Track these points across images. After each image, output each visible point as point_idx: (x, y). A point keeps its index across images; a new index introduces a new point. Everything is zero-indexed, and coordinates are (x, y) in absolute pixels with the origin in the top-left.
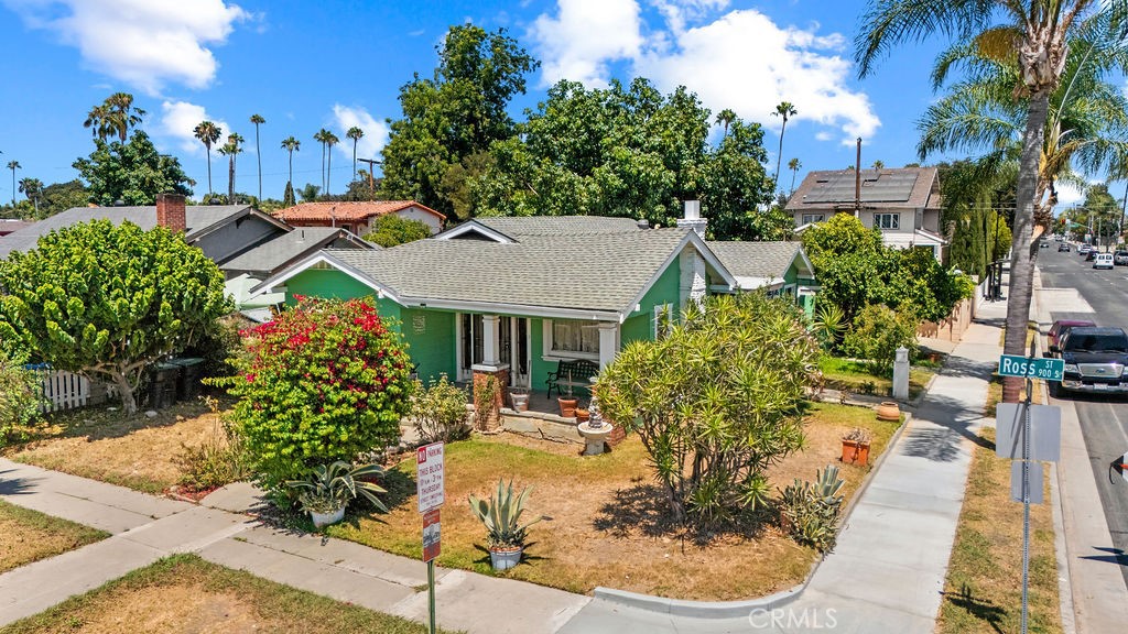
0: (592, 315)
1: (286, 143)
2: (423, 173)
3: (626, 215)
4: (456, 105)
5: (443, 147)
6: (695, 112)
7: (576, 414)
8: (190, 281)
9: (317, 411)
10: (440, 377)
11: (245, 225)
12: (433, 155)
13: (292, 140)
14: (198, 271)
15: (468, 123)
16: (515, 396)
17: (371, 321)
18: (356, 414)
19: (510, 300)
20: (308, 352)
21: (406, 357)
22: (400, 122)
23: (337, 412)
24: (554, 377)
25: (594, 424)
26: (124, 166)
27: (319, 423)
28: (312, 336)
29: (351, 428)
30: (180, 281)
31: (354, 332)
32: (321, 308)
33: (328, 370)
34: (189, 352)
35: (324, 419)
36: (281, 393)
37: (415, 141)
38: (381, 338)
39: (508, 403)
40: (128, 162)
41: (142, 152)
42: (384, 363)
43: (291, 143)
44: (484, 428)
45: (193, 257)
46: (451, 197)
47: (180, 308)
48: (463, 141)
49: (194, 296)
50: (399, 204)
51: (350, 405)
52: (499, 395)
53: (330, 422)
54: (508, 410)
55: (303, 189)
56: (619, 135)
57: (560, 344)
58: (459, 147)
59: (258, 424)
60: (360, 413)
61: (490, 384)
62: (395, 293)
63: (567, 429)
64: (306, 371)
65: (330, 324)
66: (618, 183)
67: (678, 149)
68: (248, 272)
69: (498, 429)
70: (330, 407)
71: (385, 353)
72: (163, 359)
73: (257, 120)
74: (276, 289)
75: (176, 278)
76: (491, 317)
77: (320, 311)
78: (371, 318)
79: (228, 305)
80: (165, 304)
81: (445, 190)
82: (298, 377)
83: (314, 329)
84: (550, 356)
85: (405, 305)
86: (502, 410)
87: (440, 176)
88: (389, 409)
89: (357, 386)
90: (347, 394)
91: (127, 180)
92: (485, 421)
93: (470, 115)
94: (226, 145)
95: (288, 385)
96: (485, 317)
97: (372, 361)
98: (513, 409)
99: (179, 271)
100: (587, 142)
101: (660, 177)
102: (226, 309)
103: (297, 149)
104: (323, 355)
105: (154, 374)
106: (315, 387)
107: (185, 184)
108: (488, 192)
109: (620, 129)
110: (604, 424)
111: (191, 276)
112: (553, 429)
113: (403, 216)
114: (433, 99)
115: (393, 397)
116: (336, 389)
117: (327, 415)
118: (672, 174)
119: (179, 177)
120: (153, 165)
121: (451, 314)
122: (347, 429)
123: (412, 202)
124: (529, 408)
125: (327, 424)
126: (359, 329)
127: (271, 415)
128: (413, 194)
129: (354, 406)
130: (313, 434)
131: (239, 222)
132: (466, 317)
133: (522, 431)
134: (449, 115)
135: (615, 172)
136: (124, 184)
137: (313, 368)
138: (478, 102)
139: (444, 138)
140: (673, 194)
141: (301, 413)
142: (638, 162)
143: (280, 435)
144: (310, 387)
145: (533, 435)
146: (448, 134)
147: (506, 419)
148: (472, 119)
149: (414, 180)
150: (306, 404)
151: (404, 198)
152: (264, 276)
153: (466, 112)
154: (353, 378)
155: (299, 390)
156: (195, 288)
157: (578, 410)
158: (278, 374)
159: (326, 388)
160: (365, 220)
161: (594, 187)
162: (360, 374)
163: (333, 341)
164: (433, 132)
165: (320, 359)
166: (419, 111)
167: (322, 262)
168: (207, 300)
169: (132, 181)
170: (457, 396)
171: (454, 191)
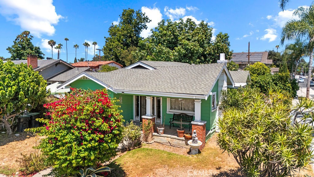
0: (193, 97)
1: (75, 46)
2: (115, 53)
3: (187, 62)
4: (125, 32)
5: (122, 45)
6: (208, 29)
7: (184, 136)
8: (32, 83)
9: (80, 144)
10: (131, 121)
11: (58, 65)
12: (119, 47)
13: (77, 45)
14: (35, 79)
15: (129, 38)
16: (159, 128)
17: (106, 100)
18: (98, 145)
19: (158, 91)
20: (76, 116)
21: (121, 117)
22: (109, 38)
23: (89, 145)
24: (172, 120)
25: (194, 142)
26: (22, 49)
27: (80, 150)
28: (78, 108)
29: (96, 152)
30: (28, 83)
31: (98, 106)
32: (82, 94)
33: (85, 124)
34: (33, 111)
35: (83, 148)
36: (62, 136)
37: (113, 43)
38: (110, 108)
39: (156, 131)
40: (24, 48)
41: (28, 45)
42: (112, 120)
43: (76, 46)
44: (146, 141)
45: (33, 74)
46: (124, 60)
47: (28, 94)
48: (128, 43)
49: (34, 89)
50: (109, 62)
51: (96, 141)
52: (152, 128)
53: (86, 150)
54: (156, 134)
55: (80, 59)
56: (184, 37)
57: (173, 107)
58: (127, 45)
59: (51, 151)
60: (100, 145)
61: (149, 124)
62: (112, 88)
63: (181, 142)
64: (75, 125)
65: (87, 101)
66: (184, 52)
67: (203, 41)
68: (59, 82)
69: (152, 141)
70: (86, 143)
71: (112, 115)
72: (22, 113)
73: (66, 39)
74: (66, 87)
75: (26, 82)
76: (150, 97)
77: (82, 95)
78: (106, 99)
79: (48, 93)
80: (22, 92)
81: (122, 58)
82: (71, 128)
83: (79, 104)
84: (170, 111)
85: (116, 93)
86: (154, 134)
87: (121, 54)
88: (114, 141)
89: (99, 132)
90: (94, 136)
91: (23, 54)
92: (147, 138)
93: (130, 35)
94: (57, 46)
95: (65, 132)
96: (147, 97)
97: (106, 119)
98: (158, 133)
99: (27, 80)
100: (173, 39)
101: (198, 50)
102: (47, 94)
103: (78, 48)
104: (83, 117)
105: (19, 119)
106: (79, 133)
107: (42, 55)
108: (139, 56)
109: (184, 35)
110: (198, 141)
111: (33, 81)
112: (175, 142)
113: (110, 65)
114: (119, 30)
115: (115, 135)
116: (89, 133)
117: (84, 146)
118: (202, 49)
119: (40, 53)
120: (32, 49)
121: (131, 96)
122: (93, 153)
123: (112, 61)
124: (164, 133)
125: (85, 151)
126: (100, 104)
127: (58, 147)
128: (112, 59)
129: (97, 141)
130: (77, 156)
131: (56, 65)
132: (137, 97)
133: (162, 142)
134: (123, 35)
135: (183, 48)
136: (22, 55)
137: (78, 124)
138: (132, 31)
139: (122, 42)
140: (202, 56)
141: (72, 146)
142: (191, 45)
143: (61, 157)
144: (76, 133)
145: (166, 144)
146: (123, 41)
147: (155, 137)
148: (130, 37)
149: (112, 55)
150: (74, 141)
151: (110, 60)
152: (62, 82)
153: (129, 34)
154: (97, 128)
155: (71, 135)
156: (34, 86)
157: (185, 135)
158: (61, 126)
159: (84, 133)
160: (98, 67)
161: (176, 53)
162: (101, 126)
163: (88, 110)
164: (119, 41)
165: (81, 119)
166: (114, 34)
167: (84, 76)
168: (39, 91)
169: (25, 54)
170: (137, 129)
171: (125, 58)
